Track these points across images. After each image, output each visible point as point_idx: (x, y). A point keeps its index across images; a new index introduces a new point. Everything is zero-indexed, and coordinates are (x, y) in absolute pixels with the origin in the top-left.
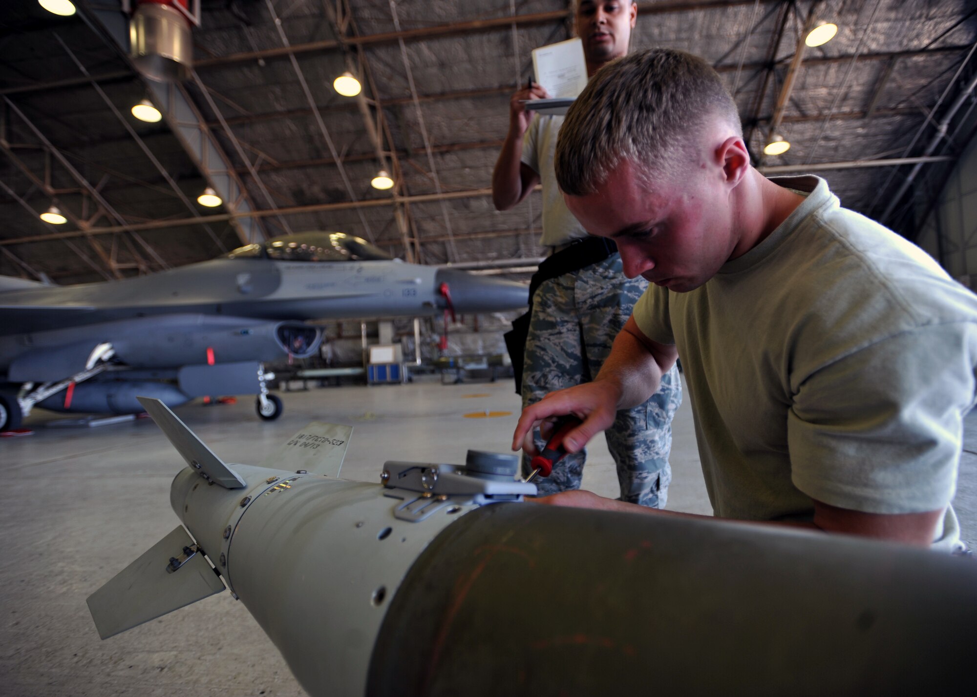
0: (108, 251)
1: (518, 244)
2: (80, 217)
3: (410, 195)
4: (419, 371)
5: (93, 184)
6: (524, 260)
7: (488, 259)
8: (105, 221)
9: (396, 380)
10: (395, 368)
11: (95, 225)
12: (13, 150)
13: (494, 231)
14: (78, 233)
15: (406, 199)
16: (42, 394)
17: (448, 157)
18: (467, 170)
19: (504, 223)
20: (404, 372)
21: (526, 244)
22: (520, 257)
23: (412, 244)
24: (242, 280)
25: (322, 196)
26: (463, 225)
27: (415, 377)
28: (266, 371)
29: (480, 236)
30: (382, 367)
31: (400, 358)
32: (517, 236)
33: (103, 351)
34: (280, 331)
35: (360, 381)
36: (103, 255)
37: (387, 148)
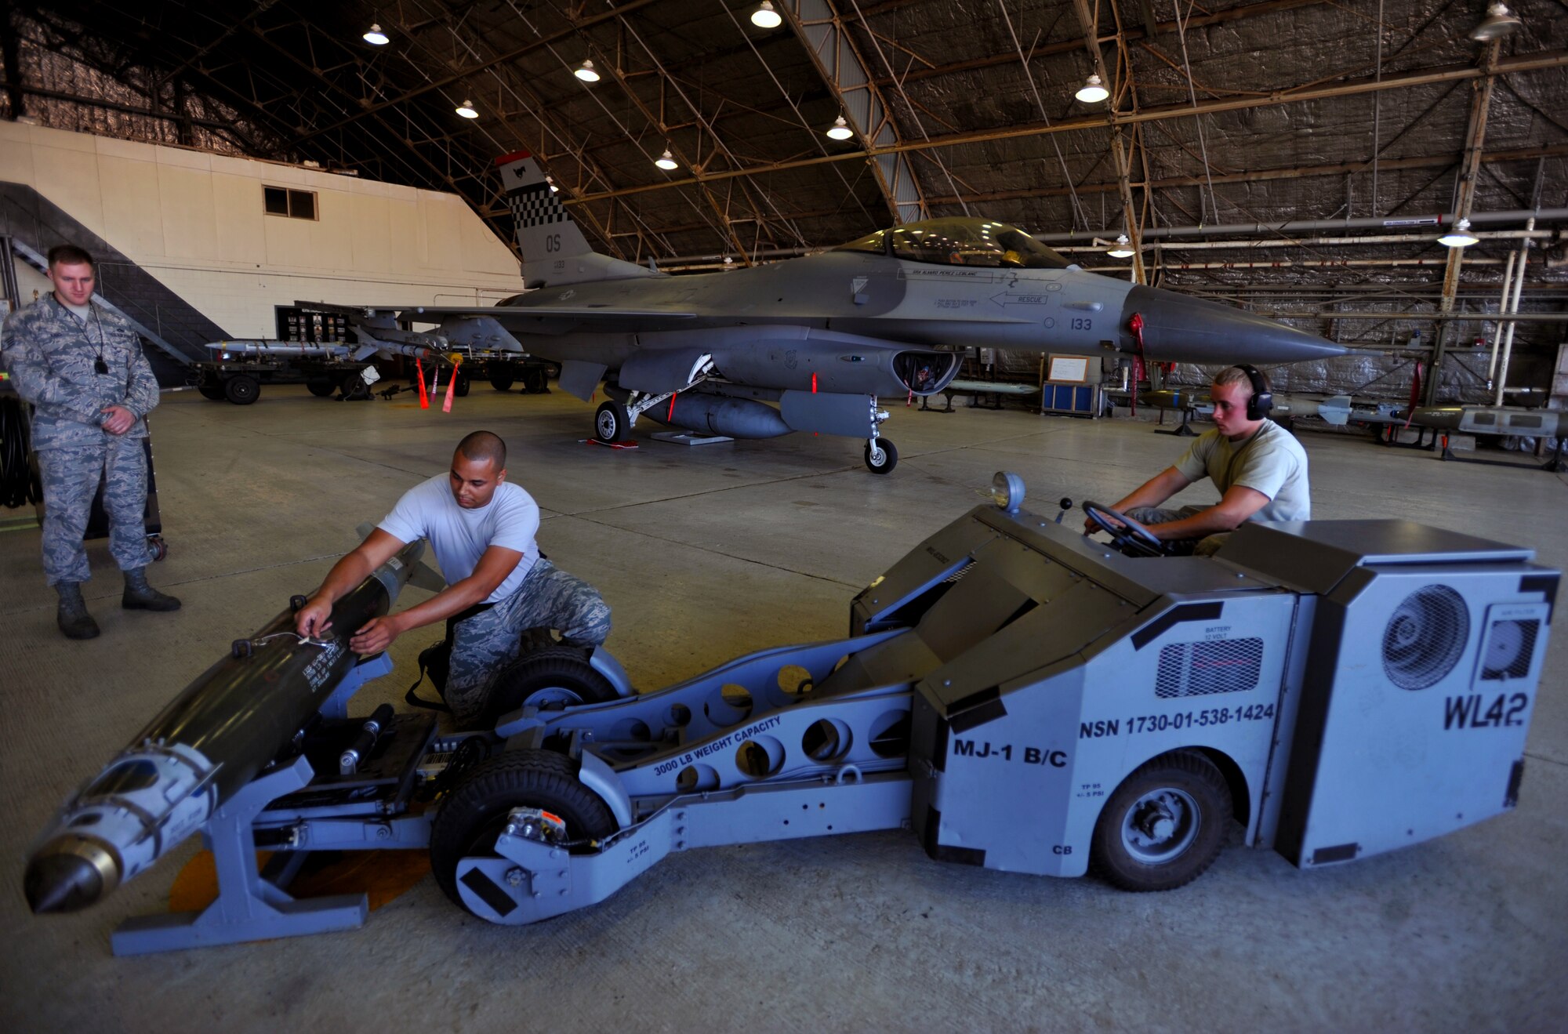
0: (722, 203)
1: (1344, 191)
2: (694, 162)
3: (1145, 108)
4: (1124, 401)
5: (707, 115)
6: (1349, 222)
7: (1278, 218)
8: (720, 163)
9: (1084, 413)
10: (1085, 391)
11: (708, 169)
12: (627, 79)
13: (1296, 168)
14: (692, 181)
15: (1133, 117)
16: (647, 404)
17: (1221, 31)
18: (1256, 54)
19: (1318, 151)
20: (1100, 400)
21: (1361, 189)
22: (1343, 216)
23: (1138, 192)
24: (858, 285)
25: (999, 113)
26: (1236, 156)
27: (1116, 410)
28: (880, 408)
29: (1265, 176)
30: (1065, 388)
31: (1097, 376)
32: (1344, 175)
33: (703, 363)
34: (900, 361)
35: (1030, 405)
36: (717, 209)
37: (1107, 28)
